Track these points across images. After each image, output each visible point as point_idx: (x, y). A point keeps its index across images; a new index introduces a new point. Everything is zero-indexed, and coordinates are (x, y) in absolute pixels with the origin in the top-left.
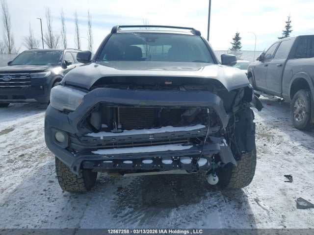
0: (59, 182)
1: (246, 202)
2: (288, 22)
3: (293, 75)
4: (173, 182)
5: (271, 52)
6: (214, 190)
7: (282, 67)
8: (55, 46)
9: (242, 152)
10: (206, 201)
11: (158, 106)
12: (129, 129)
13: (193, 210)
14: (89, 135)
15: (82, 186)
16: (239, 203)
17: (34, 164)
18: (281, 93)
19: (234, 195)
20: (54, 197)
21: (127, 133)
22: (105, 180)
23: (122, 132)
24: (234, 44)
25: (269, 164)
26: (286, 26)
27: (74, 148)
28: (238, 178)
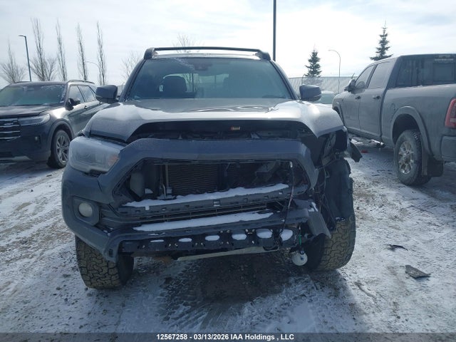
0: (82, 275)
1: (345, 288)
2: (384, 36)
3: (395, 111)
4: (242, 266)
5: (365, 79)
6: (300, 274)
7: (380, 100)
8: (48, 75)
9: (337, 218)
10: (290, 290)
11: (224, 161)
12: (184, 194)
13: (275, 302)
14: (129, 204)
15: (115, 279)
16: (335, 289)
17: (38, 253)
18: (381, 136)
19: (327, 279)
20: (73, 298)
21: (181, 200)
22: (145, 269)
23: (175, 198)
24: (310, 67)
25: (370, 235)
26: (381, 42)
27: (107, 224)
28: (332, 255)
